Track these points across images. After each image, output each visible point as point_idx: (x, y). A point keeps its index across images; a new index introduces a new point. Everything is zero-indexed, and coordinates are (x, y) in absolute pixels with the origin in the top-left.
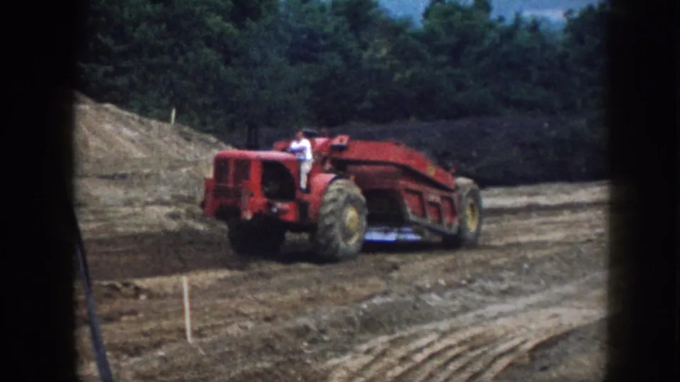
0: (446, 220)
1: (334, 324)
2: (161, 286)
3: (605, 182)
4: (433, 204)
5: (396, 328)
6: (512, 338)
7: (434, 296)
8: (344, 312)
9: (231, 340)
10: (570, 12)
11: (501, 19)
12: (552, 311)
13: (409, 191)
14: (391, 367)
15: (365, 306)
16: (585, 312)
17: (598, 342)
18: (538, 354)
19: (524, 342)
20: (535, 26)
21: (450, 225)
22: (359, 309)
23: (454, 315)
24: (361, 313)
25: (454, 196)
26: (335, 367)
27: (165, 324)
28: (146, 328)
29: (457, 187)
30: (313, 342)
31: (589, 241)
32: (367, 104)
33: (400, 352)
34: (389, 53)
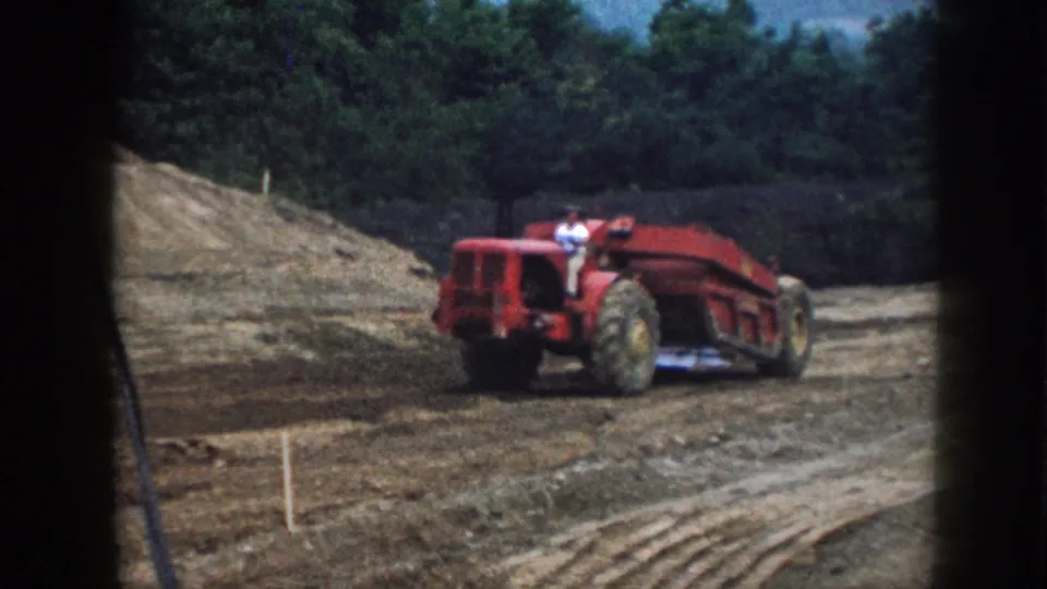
0: (764, 339)
1: (514, 504)
2: (248, 446)
3: (933, 285)
4: (747, 315)
5: (609, 510)
6: (790, 525)
7: (668, 461)
8: (530, 487)
9: (354, 529)
10: (875, 22)
11: (770, 33)
12: (848, 483)
13: (716, 297)
14: (601, 570)
15: (561, 476)
16: (900, 485)
17: (921, 532)
18: (827, 549)
19: (806, 532)
20: (822, 44)
21: (770, 345)
22: (551, 480)
23: (700, 489)
24: (556, 487)
25: (777, 303)
26: (514, 570)
27: (253, 504)
28: (225, 510)
29: (781, 291)
30: (482, 531)
31: (907, 377)
32: (564, 165)
33: (616, 546)
34: (598, 85)
